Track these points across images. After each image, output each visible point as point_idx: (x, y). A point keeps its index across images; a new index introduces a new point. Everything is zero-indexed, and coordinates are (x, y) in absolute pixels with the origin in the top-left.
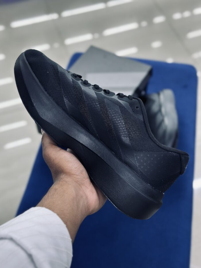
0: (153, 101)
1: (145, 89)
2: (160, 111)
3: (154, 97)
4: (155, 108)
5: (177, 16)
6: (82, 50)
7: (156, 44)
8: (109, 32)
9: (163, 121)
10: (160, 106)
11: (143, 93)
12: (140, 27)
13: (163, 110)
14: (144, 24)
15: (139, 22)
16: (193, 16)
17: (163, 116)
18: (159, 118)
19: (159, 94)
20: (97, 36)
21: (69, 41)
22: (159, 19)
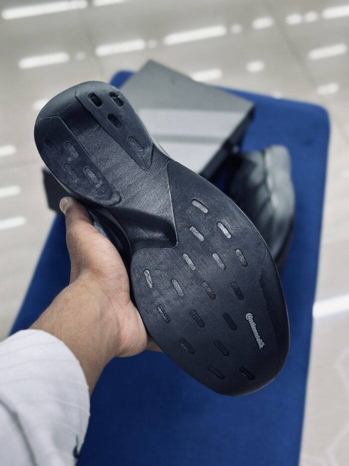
0: (253, 165)
1: (240, 143)
2: (264, 182)
3: (256, 157)
4: (256, 177)
5: (294, 19)
6: (133, 66)
7: (255, 66)
8: (174, 39)
9: (268, 200)
10: (265, 174)
11: (236, 149)
12: (229, 34)
13: (270, 181)
14: (237, 29)
15: (228, 25)
16: (321, 21)
17: (269, 193)
18: (262, 194)
19: (263, 153)
20: (153, 44)
21: (103, 50)
22: (263, 23)
